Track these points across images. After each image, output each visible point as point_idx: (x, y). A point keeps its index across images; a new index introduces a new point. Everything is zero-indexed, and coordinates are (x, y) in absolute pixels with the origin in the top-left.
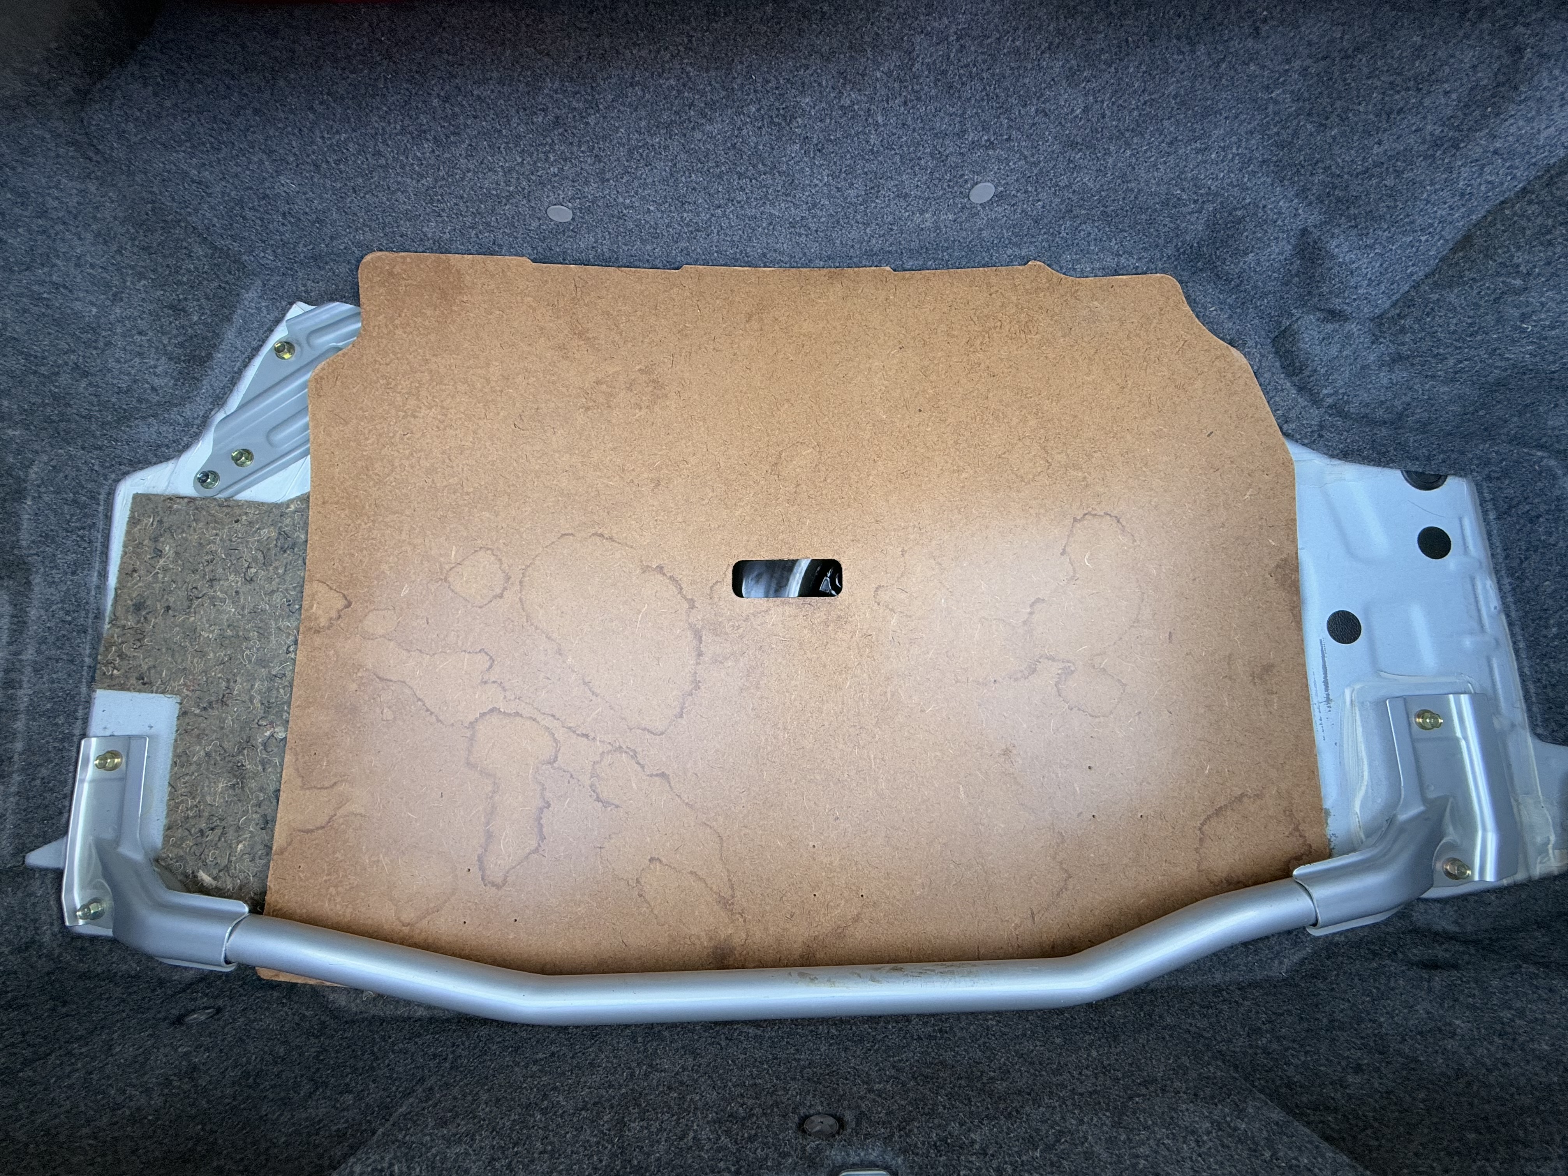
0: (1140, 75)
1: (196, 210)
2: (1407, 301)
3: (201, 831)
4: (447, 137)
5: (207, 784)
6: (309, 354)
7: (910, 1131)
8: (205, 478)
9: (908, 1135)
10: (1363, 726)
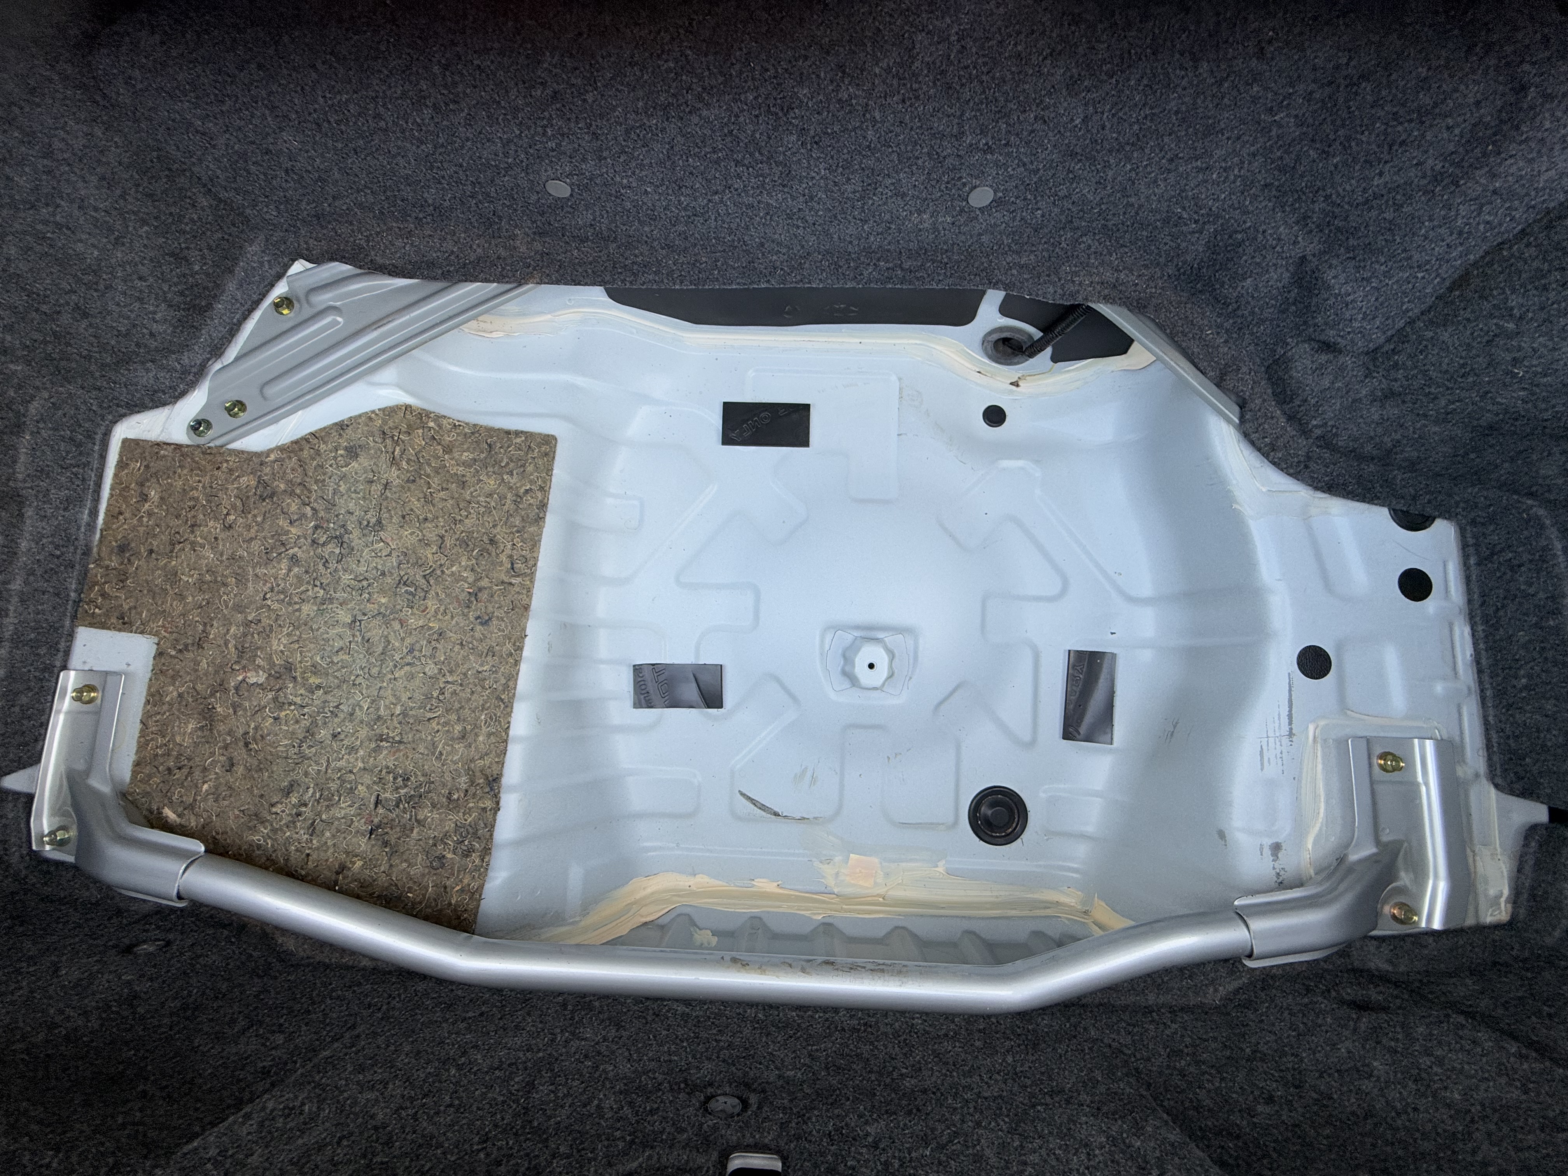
0: (1141, 88)
1: (200, 160)
2: (1401, 337)
3: (169, 770)
4: (446, 104)
5: (177, 723)
6: (307, 312)
7: (809, 1118)
8: (198, 426)
9: (805, 1123)
10: (1323, 764)
